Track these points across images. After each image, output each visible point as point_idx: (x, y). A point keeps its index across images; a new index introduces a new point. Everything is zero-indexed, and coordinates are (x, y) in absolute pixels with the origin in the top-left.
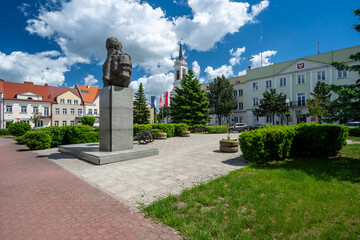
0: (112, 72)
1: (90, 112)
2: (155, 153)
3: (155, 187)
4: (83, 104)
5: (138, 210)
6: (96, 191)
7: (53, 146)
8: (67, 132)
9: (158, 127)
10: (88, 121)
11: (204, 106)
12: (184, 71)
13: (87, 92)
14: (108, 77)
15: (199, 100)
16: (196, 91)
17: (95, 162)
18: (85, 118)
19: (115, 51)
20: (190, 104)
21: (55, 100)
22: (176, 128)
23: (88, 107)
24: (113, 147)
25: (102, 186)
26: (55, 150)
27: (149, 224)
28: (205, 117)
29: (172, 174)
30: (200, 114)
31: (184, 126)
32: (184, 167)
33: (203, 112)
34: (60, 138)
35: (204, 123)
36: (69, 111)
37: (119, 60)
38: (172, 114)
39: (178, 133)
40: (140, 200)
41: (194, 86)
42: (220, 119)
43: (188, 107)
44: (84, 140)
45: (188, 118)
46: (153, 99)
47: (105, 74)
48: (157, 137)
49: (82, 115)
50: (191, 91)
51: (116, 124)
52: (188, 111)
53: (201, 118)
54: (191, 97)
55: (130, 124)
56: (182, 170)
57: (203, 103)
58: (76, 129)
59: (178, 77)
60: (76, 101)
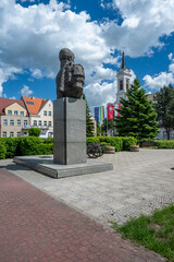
0: (66, 83)
1: (35, 124)
2: (109, 168)
3: (122, 206)
4: (28, 115)
5: (112, 230)
6: (63, 206)
7: (8, 157)
8: (19, 143)
9: (105, 141)
10: (34, 133)
11: (151, 118)
12: (128, 80)
13: (32, 103)
14: (62, 89)
15: (146, 112)
16: (143, 102)
17: (53, 175)
18: (32, 130)
19: (68, 62)
20: (136, 116)
21: (4, 111)
22: (124, 142)
23: (33, 119)
24: (68, 160)
25: (67, 200)
26: (10, 162)
27: (129, 246)
28: (153, 131)
29: (135, 192)
30: (148, 127)
31: (132, 140)
32: (145, 185)
33: (150, 125)
34: (13, 149)
35: (152, 137)
36: (16, 122)
37: (73, 71)
38: (117, 127)
39: (126, 147)
40: (111, 218)
41: (140, 96)
42: (168, 132)
43: (136, 119)
44: (36, 152)
45: (135, 130)
46: (97, 110)
47: (59, 85)
48: (106, 151)
49: (28, 127)
50: (137, 102)
51: (70, 136)
52: (135, 124)
53: (148, 131)
54: (138, 109)
55: (83, 137)
56: (144, 188)
57: (151, 115)
58: (28, 140)
59: (121, 87)
60: (22, 113)
